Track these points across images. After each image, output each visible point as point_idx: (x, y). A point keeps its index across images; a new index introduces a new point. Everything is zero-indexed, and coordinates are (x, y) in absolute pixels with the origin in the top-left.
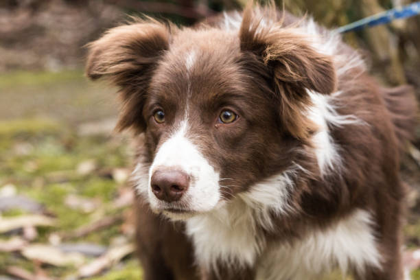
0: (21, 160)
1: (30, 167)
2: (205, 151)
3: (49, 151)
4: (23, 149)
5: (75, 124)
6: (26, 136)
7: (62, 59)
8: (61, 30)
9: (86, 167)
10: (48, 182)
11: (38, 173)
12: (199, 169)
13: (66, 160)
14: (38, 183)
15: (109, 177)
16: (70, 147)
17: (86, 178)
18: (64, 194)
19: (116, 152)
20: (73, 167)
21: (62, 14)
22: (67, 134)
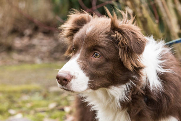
0: (25, 102)
1: (29, 105)
2: (83, 68)
3: (37, 98)
4: (25, 98)
5: (48, 87)
6: (26, 92)
7: (42, 59)
8: (42, 46)
9: (52, 105)
10: (36, 112)
11: (32, 108)
12: (78, 74)
13: (44, 102)
14: (32, 112)
15: (63, 110)
16: (45, 97)
17: (52, 110)
18: (43, 117)
19: (65, 99)
20: (47, 106)
21: (43, 39)
22: (44, 91)
